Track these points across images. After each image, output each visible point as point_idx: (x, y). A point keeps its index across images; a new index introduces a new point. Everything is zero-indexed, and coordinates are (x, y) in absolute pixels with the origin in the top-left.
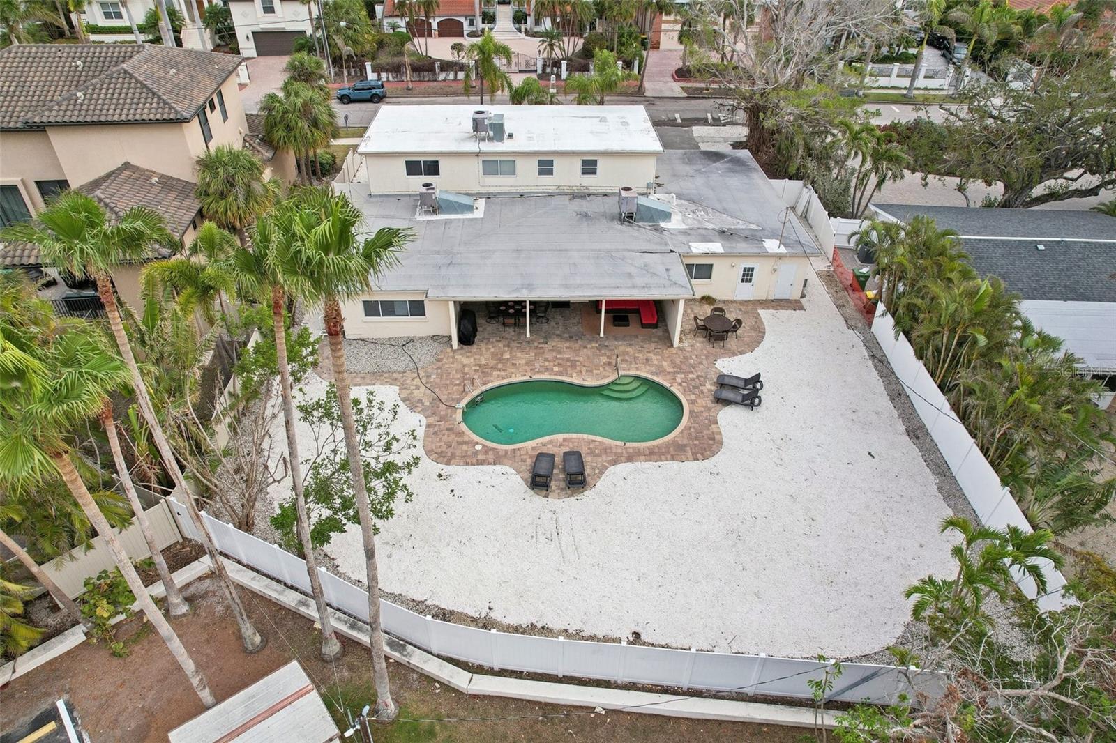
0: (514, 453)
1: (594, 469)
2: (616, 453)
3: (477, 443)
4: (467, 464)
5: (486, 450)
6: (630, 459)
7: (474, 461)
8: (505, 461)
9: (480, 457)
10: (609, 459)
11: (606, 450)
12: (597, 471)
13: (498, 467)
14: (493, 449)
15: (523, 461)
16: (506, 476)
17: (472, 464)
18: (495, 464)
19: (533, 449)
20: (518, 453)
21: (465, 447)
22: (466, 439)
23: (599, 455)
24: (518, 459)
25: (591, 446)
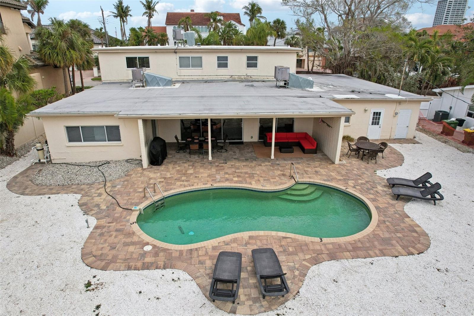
0: (191, 254)
1: (292, 269)
2: (314, 251)
3: (147, 244)
4: (129, 268)
5: (157, 251)
7: (139, 264)
8: (179, 263)
9: (148, 260)
10: (308, 257)
11: (301, 247)
12: (297, 273)
13: (168, 272)
14: (165, 250)
15: (201, 263)
16: (177, 284)
17: (136, 269)
18: (164, 268)
19: (214, 248)
20: (195, 254)
21: (131, 249)
22: (135, 239)
23: (294, 253)
24: (195, 260)
25: (283, 243)
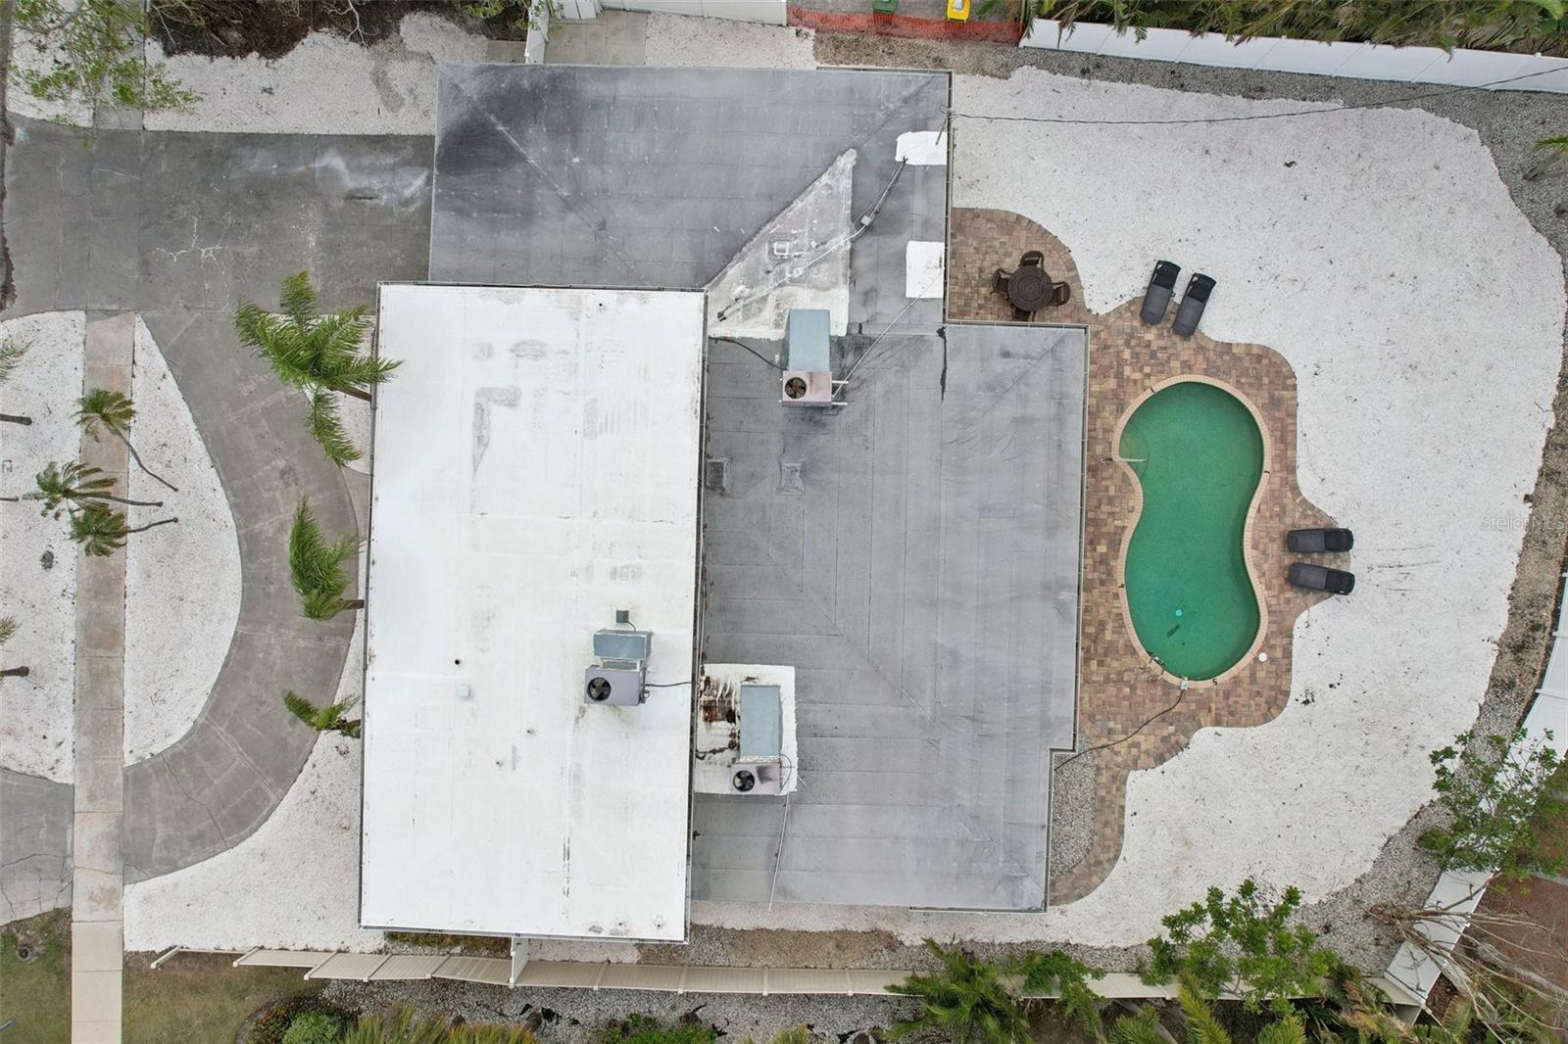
0: (1272, 612)
1: (1304, 516)
2: (1281, 485)
3: (1256, 659)
4: (1289, 670)
5: (1267, 646)
6: (1292, 469)
7: (1285, 661)
8: (1287, 623)
9: (1279, 654)
10: (1289, 494)
11: (1275, 497)
12: (1309, 512)
13: (1296, 633)
14: (1267, 639)
15: (1288, 601)
16: (1312, 623)
17: (1290, 664)
18: (1291, 636)
19: (1268, 587)
20: (1273, 608)
21: (1261, 674)
22: (1246, 673)
23: (1283, 507)
24: (1284, 608)
25: (1268, 515)
